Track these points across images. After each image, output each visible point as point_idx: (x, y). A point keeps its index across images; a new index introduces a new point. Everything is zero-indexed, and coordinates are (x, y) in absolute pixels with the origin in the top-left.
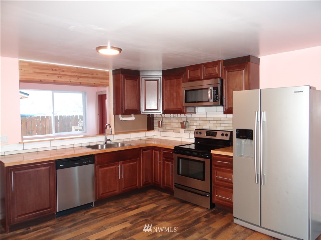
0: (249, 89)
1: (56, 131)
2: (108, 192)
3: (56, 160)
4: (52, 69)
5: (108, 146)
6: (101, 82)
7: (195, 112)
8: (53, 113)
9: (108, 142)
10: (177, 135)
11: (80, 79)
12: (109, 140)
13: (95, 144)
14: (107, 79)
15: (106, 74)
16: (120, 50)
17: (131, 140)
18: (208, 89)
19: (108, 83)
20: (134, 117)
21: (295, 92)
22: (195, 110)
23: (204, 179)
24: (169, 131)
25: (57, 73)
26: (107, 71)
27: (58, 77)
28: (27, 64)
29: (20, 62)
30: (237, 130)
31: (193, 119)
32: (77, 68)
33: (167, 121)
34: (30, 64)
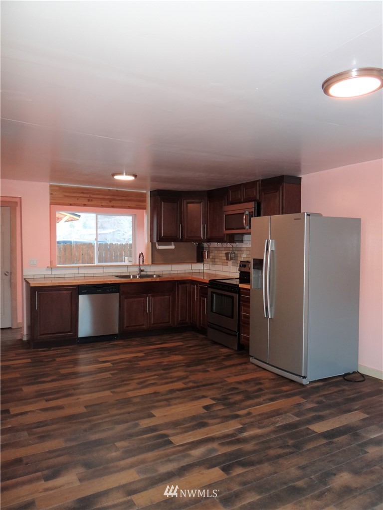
0: (282, 214)
1: (100, 261)
2: (133, 326)
3: (78, 285)
4: (83, 193)
5: (141, 277)
6: (136, 205)
7: (242, 241)
8: (96, 239)
9: (143, 273)
10: (225, 268)
11: (113, 202)
12: (142, 271)
13: (128, 274)
14: (145, 201)
15: (143, 195)
16: (135, 176)
17: (172, 272)
18: (243, 213)
19: (145, 206)
20: (174, 245)
21: (295, 219)
22: (242, 238)
23: (232, 317)
24: (218, 263)
25: (88, 196)
26: (145, 192)
27: (89, 200)
28: (57, 188)
29: (51, 186)
30: (254, 259)
31: (240, 250)
32: (117, 190)
33: (216, 252)
34: (61, 188)
